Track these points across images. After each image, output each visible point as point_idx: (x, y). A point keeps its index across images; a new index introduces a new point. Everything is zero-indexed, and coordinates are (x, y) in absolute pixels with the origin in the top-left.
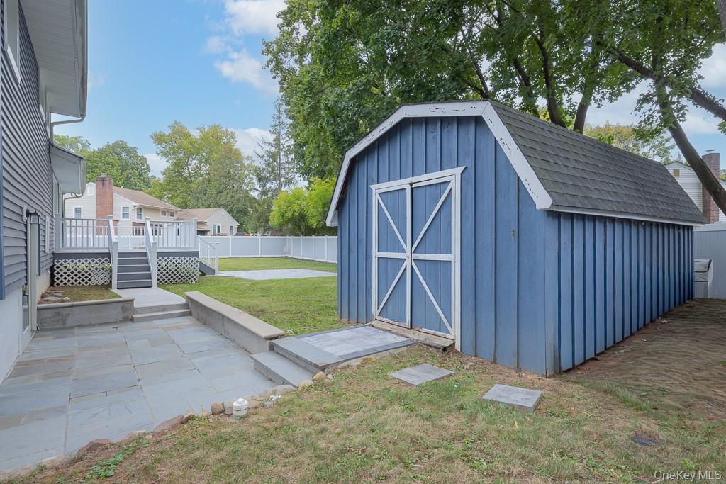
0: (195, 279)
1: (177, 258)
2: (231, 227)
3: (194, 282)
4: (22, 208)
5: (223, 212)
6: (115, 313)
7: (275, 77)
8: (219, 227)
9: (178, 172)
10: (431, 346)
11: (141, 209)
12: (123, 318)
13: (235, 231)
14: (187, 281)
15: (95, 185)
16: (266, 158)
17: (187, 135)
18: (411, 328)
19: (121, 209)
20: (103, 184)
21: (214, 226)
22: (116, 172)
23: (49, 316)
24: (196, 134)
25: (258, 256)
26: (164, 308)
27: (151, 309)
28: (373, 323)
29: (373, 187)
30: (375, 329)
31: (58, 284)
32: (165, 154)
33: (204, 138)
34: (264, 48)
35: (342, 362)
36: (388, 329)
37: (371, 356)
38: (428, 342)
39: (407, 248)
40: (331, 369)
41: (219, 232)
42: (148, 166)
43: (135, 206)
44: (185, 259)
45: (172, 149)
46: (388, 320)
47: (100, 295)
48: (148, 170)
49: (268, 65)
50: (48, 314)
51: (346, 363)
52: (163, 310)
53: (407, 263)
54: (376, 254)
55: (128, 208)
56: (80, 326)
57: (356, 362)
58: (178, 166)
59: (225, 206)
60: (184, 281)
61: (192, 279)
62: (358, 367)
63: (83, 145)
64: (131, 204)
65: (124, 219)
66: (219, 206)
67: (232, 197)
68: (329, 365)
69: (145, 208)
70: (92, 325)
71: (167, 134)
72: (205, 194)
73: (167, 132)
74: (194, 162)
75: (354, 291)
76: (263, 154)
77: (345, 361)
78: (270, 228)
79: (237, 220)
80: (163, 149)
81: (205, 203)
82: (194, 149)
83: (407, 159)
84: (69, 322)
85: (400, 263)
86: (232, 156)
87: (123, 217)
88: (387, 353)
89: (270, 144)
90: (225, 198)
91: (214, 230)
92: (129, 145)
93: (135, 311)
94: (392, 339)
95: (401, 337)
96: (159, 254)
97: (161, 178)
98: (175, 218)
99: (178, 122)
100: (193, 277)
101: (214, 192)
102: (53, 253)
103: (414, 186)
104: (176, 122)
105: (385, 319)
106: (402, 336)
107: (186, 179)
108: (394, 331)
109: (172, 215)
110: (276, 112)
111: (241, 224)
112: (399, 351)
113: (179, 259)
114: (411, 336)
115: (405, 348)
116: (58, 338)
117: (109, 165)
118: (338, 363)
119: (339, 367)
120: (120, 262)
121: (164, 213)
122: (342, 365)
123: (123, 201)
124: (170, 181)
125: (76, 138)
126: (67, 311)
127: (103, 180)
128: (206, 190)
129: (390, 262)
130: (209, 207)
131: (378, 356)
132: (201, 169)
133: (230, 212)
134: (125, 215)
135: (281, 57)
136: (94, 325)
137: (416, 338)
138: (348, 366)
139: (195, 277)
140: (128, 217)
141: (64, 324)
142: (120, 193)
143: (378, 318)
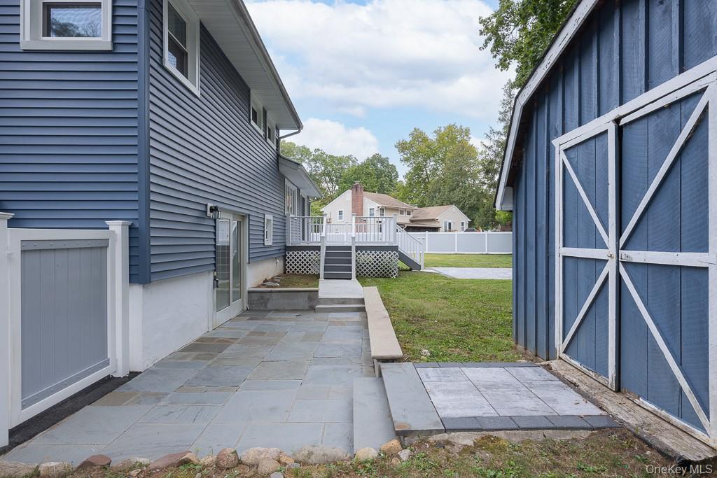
0: (395, 274)
1: (378, 253)
2: (463, 223)
3: (394, 276)
4: (206, 205)
5: (454, 208)
6: (302, 302)
7: (495, 56)
8: (450, 224)
9: (418, 174)
10: (650, 446)
11: (383, 209)
12: (310, 307)
13: (466, 227)
14: (388, 275)
15: (351, 191)
16: (495, 148)
17: (425, 139)
18: (618, 390)
19: (369, 210)
20: (357, 190)
21: (445, 223)
22: (373, 181)
23: (256, 299)
24: (432, 137)
25: (484, 253)
26: (344, 301)
27: (332, 301)
28: (554, 364)
29: (555, 142)
30: (550, 376)
31: (288, 272)
32: (407, 160)
33: (441, 139)
34: (482, 27)
35: (439, 432)
36: (575, 380)
37: (501, 434)
38: (645, 432)
39: (610, 240)
40: (415, 440)
41: (450, 228)
42: (397, 172)
43: (379, 207)
44: (385, 253)
45: (413, 154)
46: (577, 364)
47: (307, 284)
48: (397, 176)
49: (486, 45)
50: (255, 297)
51: (446, 436)
52: (343, 303)
53: (610, 268)
54: (560, 251)
55: (373, 209)
56: (277, 310)
57: (464, 438)
58: (418, 169)
59: (457, 203)
60: (385, 275)
61: (393, 273)
62: (466, 450)
63: (353, 161)
64: (376, 206)
66: (451, 204)
67: (464, 193)
68: (412, 431)
69: (387, 208)
70: (284, 311)
71: (408, 142)
72: (439, 192)
73: (408, 139)
74: (431, 164)
75: (531, 306)
76: (492, 144)
77: (446, 431)
78: (497, 223)
79: (469, 217)
80: (405, 156)
81: (439, 202)
82: (430, 152)
83: (610, 77)
84: (269, 306)
85: (598, 268)
86: (465, 152)
88: (538, 436)
89: (499, 133)
90: (457, 195)
91: (446, 227)
92: (383, 157)
93: (319, 301)
94: (569, 405)
95: (590, 405)
96: (358, 248)
97: (405, 182)
98: (411, 216)
99: (417, 128)
100: (393, 271)
101: (447, 190)
102: (285, 246)
103: (623, 122)
104: (415, 129)
105: (573, 362)
106: (595, 402)
107: (424, 180)
108: (583, 388)
109: (409, 214)
110: (506, 98)
111: (473, 220)
112: (569, 436)
113: (380, 253)
114: (613, 409)
115: (584, 434)
116: (251, 319)
117: (369, 175)
118: (430, 432)
119: (431, 439)
120: (327, 254)
121: (402, 212)
122: (438, 437)
123: (371, 203)
124: (411, 183)
125: (348, 157)
126: (267, 296)
127: (356, 187)
128: (440, 189)
129: (582, 265)
130: (442, 205)
131: (516, 438)
132: (437, 169)
133: (462, 209)
134: (372, 215)
135: (502, 31)
136: (286, 311)
137: (620, 417)
138: (448, 442)
139: (395, 272)
141: (266, 306)
142: (369, 197)
143: (564, 356)
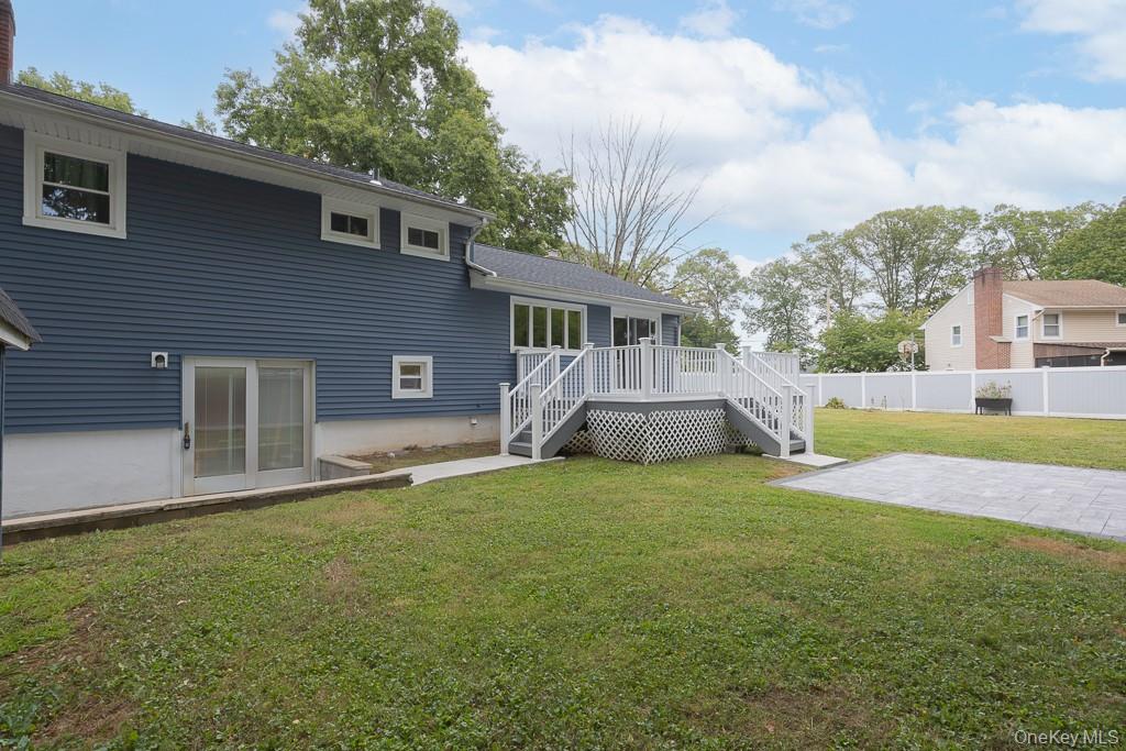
4: (150, 355)
19: (1015, 320)
20: (983, 281)
43: (1038, 312)
55: (1026, 317)
64: (1031, 309)
65: (1020, 339)
69: (1069, 313)
87: (1019, 335)
123: (1017, 306)
134: (1022, 332)
140: (1026, 335)
142: (1020, 293)
